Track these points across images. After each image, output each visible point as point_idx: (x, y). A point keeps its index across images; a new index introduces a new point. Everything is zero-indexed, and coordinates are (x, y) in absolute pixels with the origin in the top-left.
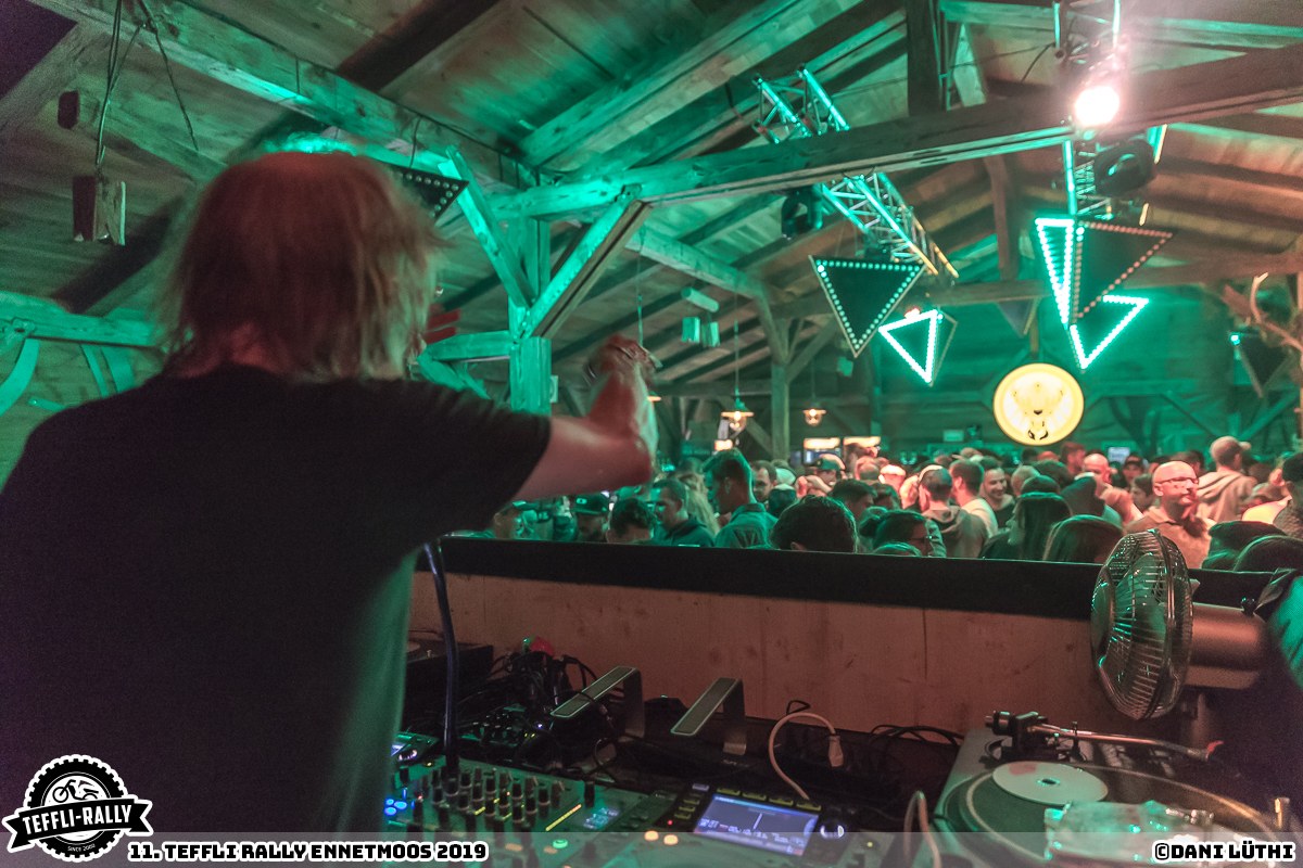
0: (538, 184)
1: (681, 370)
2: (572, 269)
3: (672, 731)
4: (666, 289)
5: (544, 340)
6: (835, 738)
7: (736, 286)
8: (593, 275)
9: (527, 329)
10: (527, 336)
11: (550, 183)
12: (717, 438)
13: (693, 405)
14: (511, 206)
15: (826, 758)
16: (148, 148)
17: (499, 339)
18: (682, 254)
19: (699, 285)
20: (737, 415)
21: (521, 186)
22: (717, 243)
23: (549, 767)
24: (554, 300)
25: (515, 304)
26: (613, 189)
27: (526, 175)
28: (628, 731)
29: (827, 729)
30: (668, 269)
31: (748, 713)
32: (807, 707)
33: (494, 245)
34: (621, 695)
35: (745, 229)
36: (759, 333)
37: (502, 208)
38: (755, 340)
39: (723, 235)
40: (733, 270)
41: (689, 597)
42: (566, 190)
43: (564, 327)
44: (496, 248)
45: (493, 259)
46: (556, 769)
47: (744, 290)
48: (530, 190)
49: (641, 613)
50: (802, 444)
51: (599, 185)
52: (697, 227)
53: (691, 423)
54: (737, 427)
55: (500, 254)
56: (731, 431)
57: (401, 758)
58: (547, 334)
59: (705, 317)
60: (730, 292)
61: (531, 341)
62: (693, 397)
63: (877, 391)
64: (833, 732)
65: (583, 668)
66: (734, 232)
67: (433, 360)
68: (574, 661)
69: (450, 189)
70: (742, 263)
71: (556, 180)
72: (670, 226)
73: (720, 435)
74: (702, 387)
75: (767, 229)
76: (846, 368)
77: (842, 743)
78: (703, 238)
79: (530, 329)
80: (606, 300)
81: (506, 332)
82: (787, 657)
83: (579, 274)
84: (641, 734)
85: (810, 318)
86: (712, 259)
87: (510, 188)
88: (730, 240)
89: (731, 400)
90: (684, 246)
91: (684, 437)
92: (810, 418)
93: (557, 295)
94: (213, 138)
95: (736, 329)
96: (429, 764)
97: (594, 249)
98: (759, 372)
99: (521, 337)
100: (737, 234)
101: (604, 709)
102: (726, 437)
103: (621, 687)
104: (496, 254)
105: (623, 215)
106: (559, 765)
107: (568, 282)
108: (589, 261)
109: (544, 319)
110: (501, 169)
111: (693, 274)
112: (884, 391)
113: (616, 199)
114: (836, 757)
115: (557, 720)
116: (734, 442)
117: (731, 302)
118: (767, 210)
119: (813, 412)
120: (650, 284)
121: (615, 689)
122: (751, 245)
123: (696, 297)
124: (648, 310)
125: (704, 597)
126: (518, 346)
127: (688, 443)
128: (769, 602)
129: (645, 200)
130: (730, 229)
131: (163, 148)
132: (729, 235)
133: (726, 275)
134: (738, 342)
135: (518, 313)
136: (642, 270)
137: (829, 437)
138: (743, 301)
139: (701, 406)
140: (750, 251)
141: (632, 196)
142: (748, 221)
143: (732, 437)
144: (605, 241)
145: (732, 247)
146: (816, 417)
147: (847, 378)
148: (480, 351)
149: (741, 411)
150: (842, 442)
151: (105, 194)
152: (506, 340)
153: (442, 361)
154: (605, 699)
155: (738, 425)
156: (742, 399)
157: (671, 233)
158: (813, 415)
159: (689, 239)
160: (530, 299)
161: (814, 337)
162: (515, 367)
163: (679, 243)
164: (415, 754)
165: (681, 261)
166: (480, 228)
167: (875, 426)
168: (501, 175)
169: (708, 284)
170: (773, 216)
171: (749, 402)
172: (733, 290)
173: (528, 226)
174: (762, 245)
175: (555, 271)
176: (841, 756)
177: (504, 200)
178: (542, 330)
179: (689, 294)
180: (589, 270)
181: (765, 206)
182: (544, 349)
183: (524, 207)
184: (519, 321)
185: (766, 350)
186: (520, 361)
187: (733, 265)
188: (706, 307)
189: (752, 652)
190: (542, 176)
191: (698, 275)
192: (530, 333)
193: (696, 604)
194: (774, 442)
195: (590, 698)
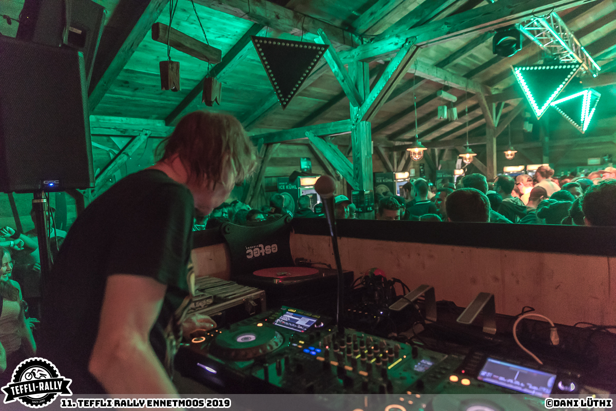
0: (362, 43)
1: (435, 134)
2: (381, 85)
3: (458, 320)
4: (427, 93)
5: (367, 123)
6: (555, 329)
7: (466, 87)
8: (392, 87)
9: (359, 118)
10: (359, 121)
11: (369, 42)
12: (455, 169)
13: (442, 152)
14: (349, 56)
15: (549, 339)
16: (188, 45)
17: (346, 124)
18: (437, 73)
19: (446, 88)
20: (467, 156)
21: (354, 45)
22: (455, 65)
23: (390, 335)
24: (372, 102)
25: (353, 105)
26: (401, 41)
27: (356, 39)
28: (429, 318)
29: (548, 323)
30: (429, 82)
31: (497, 312)
32: (532, 310)
33: (342, 76)
34: (423, 299)
35: (471, 56)
36: (479, 112)
37: (345, 58)
38: (476, 116)
39: (459, 61)
40: (465, 79)
41: (458, 249)
42: (377, 45)
43: (377, 116)
44: (343, 78)
45: (342, 84)
46: (393, 337)
47: (471, 90)
48: (359, 47)
49: (431, 257)
50: (503, 169)
51: (395, 40)
52: (444, 58)
53: (441, 161)
54: (467, 162)
55: (345, 81)
56: (463, 164)
57: (316, 326)
58: (368, 120)
59: (450, 105)
60: (463, 91)
61: (361, 123)
62: (442, 148)
63: (547, 139)
64: (553, 325)
65: (403, 285)
66: (465, 58)
67: (315, 136)
68: (399, 281)
69: (320, 50)
70: (469, 74)
71: (371, 40)
72: (431, 58)
73: (457, 167)
74: (447, 143)
75: (484, 55)
76: (528, 127)
77: (558, 331)
78: (448, 63)
79: (360, 117)
80: (397, 101)
81: (349, 120)
82: (518, 282)
83: (384, 88)
84: (435, 320)
85: (508, 102)
86: (453, 74)
87: (348, 47)
88: (463, 63)
89: (464, 148)
90: (438, 68)
91: (438, 169)
92: (508, 155)
93: (374, 99)
94: (214, 39)
95: (467, 111)
96: (330, 330)
97: (392, 74)
98: (480, 132)
99: (356, 122)
100: (467, 60)
101: (417, 307)
102: (460, 168)
103: (424, 295)
104: (343, 81)
105: (407, 53)
106: (396, 335)
107: (379, 92)
108: (389, 80)
109: (367, 112)
110: (344, 37)
111: (443, 83)
112: (551, 139)
113: (403, 46)
114: (555, 339)
115: (393, 312)
116: (464, 170)
117: (463, 97)
118: (484, 44)
119: (509, 152)
120: (419, 91)
121: (421, 296)
122: (475, 65)
123: (445, 95)
124: (420, 104)
125: (466, 249)
126: (355, 126)
127: (441, 172)
128: (507, 252)
129: (419, 44)
130: (463, 57)
131: (194, 45)
132: (462, 60)
133: (461, 82)
134: (467, 118)
135: (354, 109)
136: (416, 83)
137: (518, 165)
138: (470, 95)
139: (446, 152)
140: (474, 68)
141: (411, 43)
142: (474, 52)
143: (463, 168)
144: (397, 69)
145: (464, 66)
146: (511, 155)
147: (529, 133)
148: (336, 130)
149: (470, 153)
150: (526, 168)
151: (172, 68)
152: (349, 124)
153: (319, 137)
154: (416, 301)
155: (468, 160)
156: (470, 147)
157: (431, 63)
158: (510, 154)
159: (441, 64)
160: (360, 102)
161: (510, 112)
162: (354, 136)
163: (435, 67)
164: (322, 325)
165: (437, 76)
166: (335, 69)
167: (545, 158)
168: (344, 41)
169: (451, 88)
170: (487, 47)
171: (474, 149)
172: (465, 90)
173: (358, 65)
174: (481, 64)
175: (371, 88)
176: (558, 339)
177: (346, 54)
178: (366, 117)
179: (441, 93)
180: (390, 85)
181: (483, 42)
182: (368, 127)
183: (356, 56)
184: (355, 114)
185: (483, 120)
186: (356, 133)
187: (465, 76)
188: (450, 100)
189: (496, 279)
190: (364, 39)
191: (446, 83)
192: (361, 120)
193: (462, 252)
194: (488, 169)
195: (409, 301)
